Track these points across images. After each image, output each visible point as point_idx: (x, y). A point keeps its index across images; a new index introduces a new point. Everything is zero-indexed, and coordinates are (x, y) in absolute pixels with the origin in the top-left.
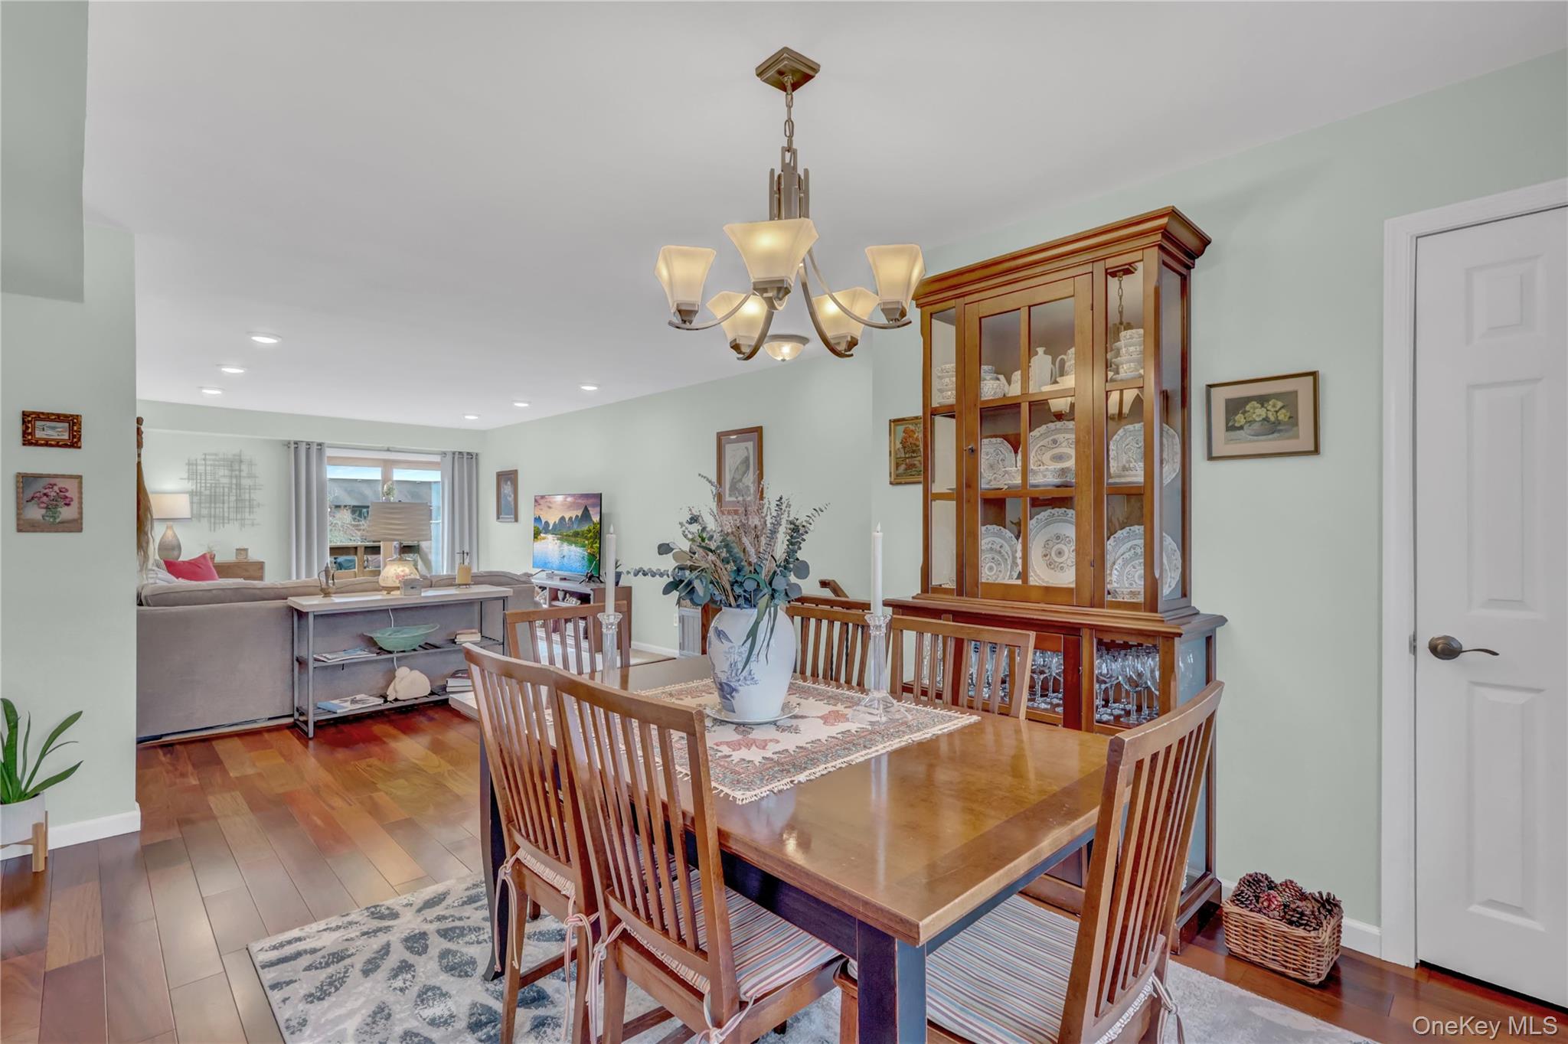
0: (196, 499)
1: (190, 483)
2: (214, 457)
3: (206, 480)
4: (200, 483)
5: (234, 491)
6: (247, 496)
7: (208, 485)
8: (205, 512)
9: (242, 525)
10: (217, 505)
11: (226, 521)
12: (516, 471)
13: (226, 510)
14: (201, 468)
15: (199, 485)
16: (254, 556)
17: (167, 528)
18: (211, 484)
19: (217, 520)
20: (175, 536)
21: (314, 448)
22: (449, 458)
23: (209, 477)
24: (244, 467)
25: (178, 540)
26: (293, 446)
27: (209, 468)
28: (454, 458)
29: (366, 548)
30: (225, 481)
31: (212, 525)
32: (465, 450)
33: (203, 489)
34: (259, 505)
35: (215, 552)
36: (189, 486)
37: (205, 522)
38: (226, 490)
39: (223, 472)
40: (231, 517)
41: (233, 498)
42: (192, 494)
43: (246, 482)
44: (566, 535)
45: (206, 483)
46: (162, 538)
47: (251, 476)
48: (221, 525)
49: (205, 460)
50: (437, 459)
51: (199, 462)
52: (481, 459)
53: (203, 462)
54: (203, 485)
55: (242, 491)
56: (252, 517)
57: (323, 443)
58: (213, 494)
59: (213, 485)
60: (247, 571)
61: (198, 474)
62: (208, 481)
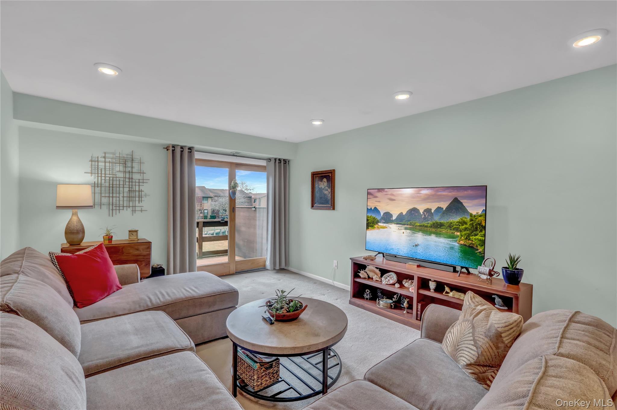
0: (98, 190)
1: (93, 177)
2: (111, 156)
3: (105, 174)
4: (101, 177)
5: (127, 183)
6: (137, 189)
7: (108, 178)
8: (105, 200)
9: (134, 211)
10: (114, 195)
11: (121, 208)
12: (334, 170)
13: (121, 199)
14: (101, 165)
15: (100, 178)
16: (143, 235)
17: (73, 214)
19: (114, 207)
20: (80, 221)
21: (186, 151)
23: (107, 172)
24: (135, 165)
25: (82, 225)
26: (171, 149)
27: (107, 164)
30: (121, 175)
31: (111, 211)
33: (103, 181)
34: (146, 195)
35: (112, 234)
36: (91, 179)
37: (105, 208)
38: (121, 183)
39: (118, 168)
40: (125, 205)
41: (126, 190)
42: (95, 186)
43: (136, 177)
44: (420, 226)
45: (105, 177)
46: (68, 224)
47: (141, 172)
48: (118, 211)
49: (105, 157)
50: (263, 163)
51: (100, 159)
52: (291, 163)
53: (104, 159)
54: (103, 178)
55: (134, 184)
56: (141, 204)
57: (193, 147)
58: (111, 186)
59: (111, 178)
60: (137, 250)
61: (100, 169)
62: (107, 175)
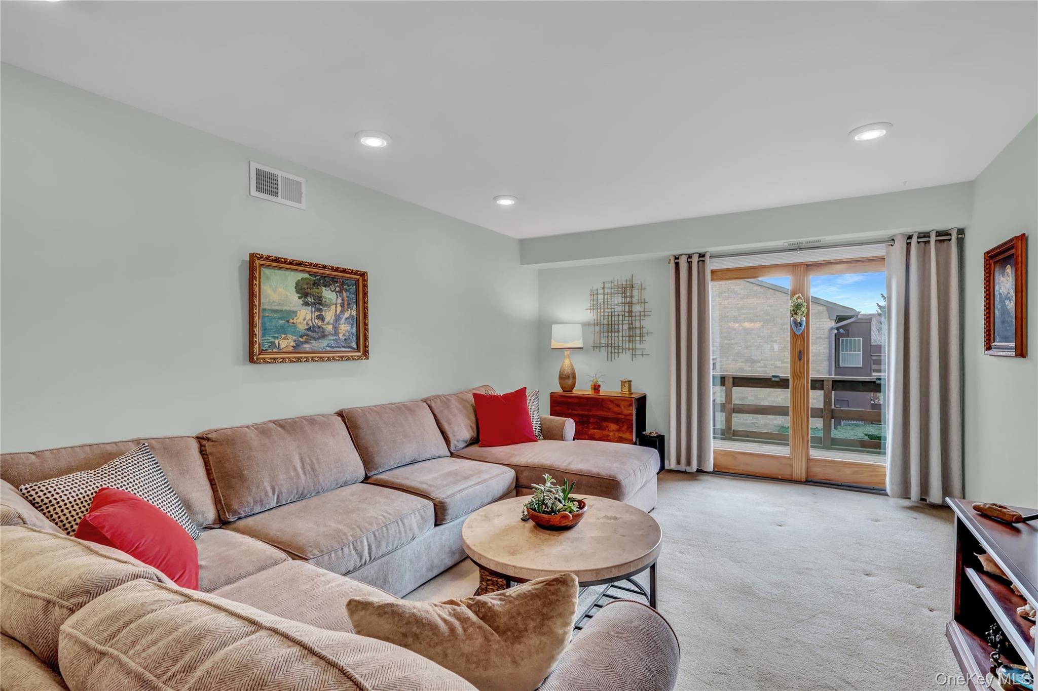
1: (592, 314)
2: (610, 285)
3: (604, 309)
4: (600, 312)
5: (627, 319)
6: (638, 325)
7: (606, 314)
8: (604, 341)
9: (634, 355)
10: (614, 334)
11: (620, 351)
13: (620, 339)
14: (600, 298)
15: (599, 314)
16: (639, 389)
17: (564, 356)
18: (608, 312)
19: (613, 350)
20: (572, 366)
21: (695, 260)
22: (900, 246)
23: (606, 306)
24: (635, 292)
25: (573, 369)
27: (606, 297)
28: (909, 244)
29: (835, 382)
30: (619, 308)
31: (610, 355)
32: (933, 225)
33: (602, 318)
34: (648, 333)
36: (591, 316)
37: (604, 351)
38: (621, 318)
39: (618, 299)
40: (624, 346)
41: (626, 327)
43: (637, 308)
45: (604, 312)
46: (561, 368)
47: (642, 302)
48: (616, 354)
49: (603, 288)
50: (881, 250)
51: (598, 291)
53: (602, 291)
54: (602, 314)
55: (634, 318)
56: (642, 346)
57: (703, 253)
58: (610, 323)
59: (610, 314)
60: (618, 406)
61: (599, 303)
62: (606, 310)
